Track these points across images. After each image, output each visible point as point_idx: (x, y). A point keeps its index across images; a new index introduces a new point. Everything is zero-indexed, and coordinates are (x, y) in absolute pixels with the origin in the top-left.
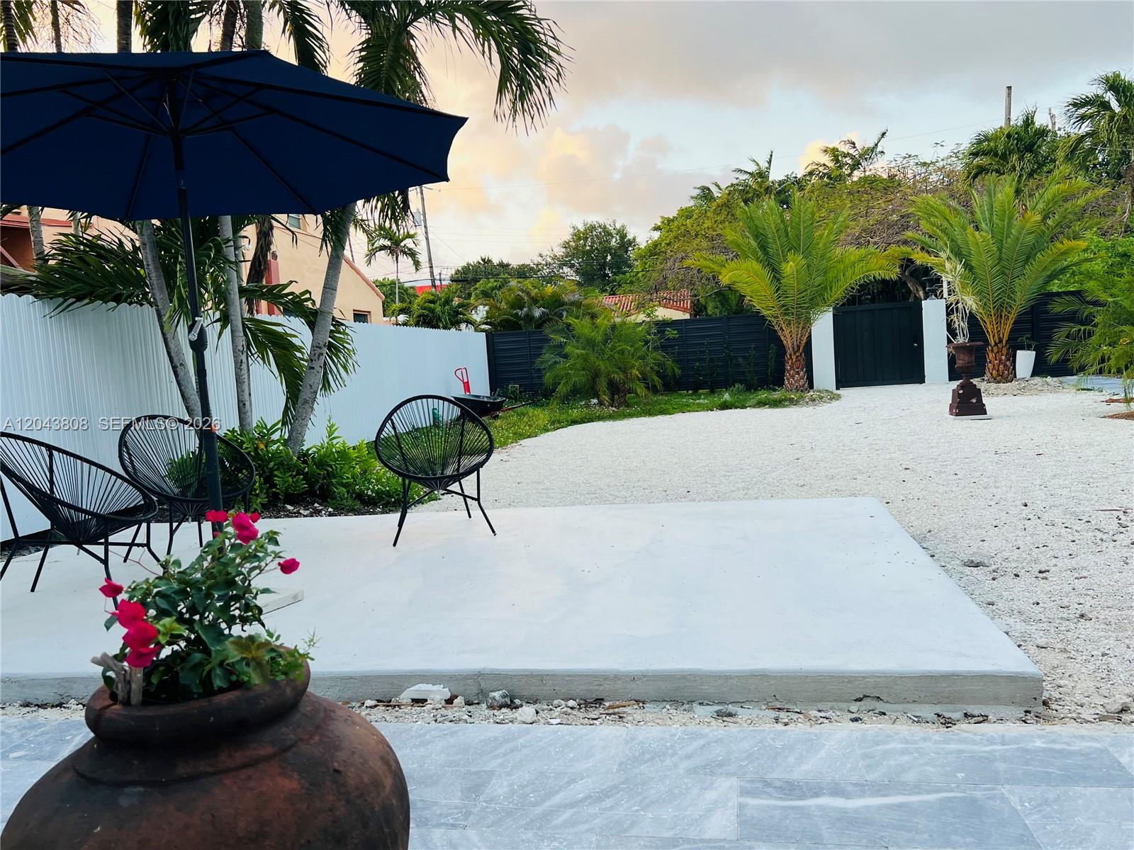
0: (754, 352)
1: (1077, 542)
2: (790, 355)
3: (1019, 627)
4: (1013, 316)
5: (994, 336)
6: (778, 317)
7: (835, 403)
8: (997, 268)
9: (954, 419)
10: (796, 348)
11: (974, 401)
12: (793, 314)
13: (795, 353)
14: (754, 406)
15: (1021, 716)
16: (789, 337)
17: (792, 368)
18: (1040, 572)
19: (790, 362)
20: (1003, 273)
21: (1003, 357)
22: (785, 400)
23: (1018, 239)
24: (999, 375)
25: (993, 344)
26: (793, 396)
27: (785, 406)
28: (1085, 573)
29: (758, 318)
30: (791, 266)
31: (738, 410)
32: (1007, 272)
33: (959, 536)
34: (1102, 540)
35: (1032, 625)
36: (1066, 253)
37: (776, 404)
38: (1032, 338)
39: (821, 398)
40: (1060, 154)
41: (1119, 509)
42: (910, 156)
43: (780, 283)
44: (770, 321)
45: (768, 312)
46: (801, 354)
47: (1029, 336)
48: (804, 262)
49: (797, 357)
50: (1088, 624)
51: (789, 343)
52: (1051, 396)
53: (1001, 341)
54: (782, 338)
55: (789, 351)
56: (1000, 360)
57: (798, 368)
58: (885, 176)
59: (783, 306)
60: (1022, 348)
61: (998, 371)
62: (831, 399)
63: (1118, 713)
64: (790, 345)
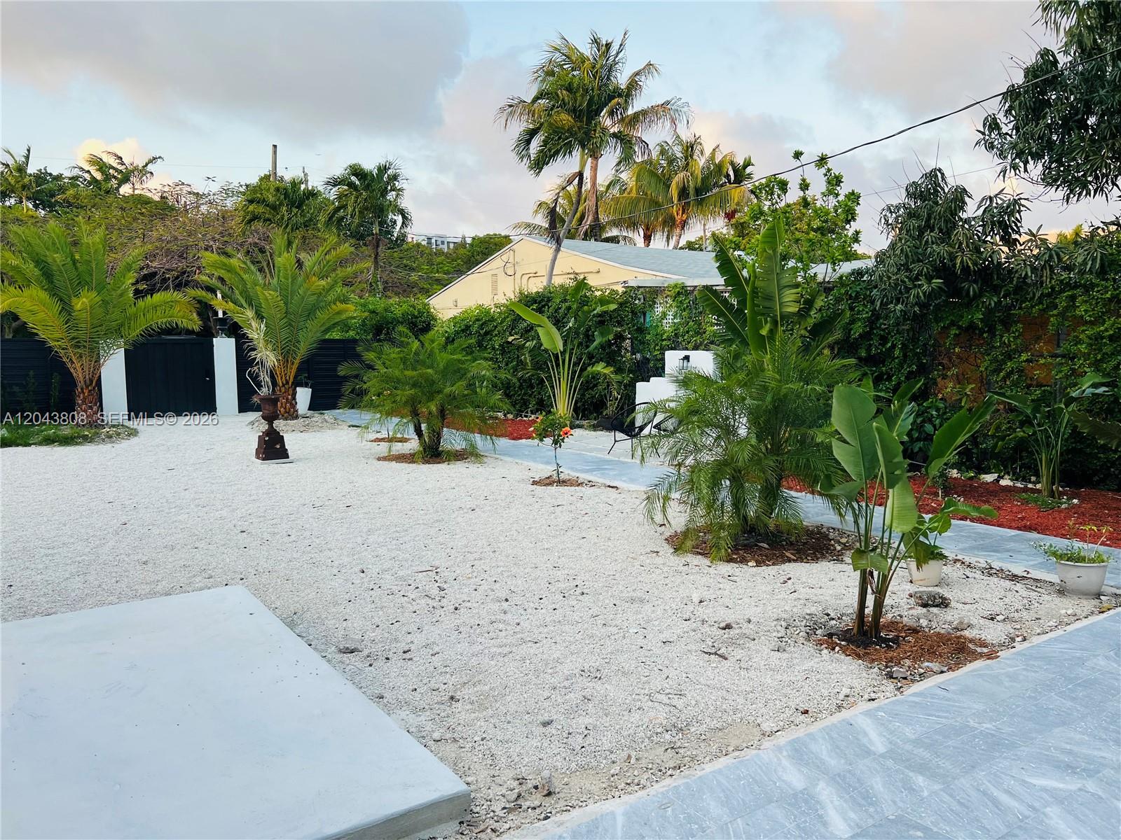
0: (33, 381)
1: (418, 612)
2: (82, 389)
3: (413, 720)
4: (297, 362)
5: (282, 378)
6: (66, 349)
7: (134, 440)
8: (285, 320)
9: (262, 464)
10: (88, 382)
11: (278, 446)
12: (85, 347)
13: (87, 387)
14: (40, 444)
15: (458, 828)
16: (79, 371)
17: (84, 401)
18: (404, 652)
19: (81, 395)
20: (290, 325)
21: (290, 397)
22: (79, 437)
23: (303, 298)
24: (285, 412)
25: (281, 384)
26: (86, 433)
27: (77, 444)
28: (436, 649)
29: (42, 348)
30: (83, 302)
31: (20, 448)
32: (293, 324)
33: (323, 616)
34: (433, 607)
35: (420, 715)
36: (339, 313)
37: (67, 441)
38: (308, 378)
39: (119, 434)
40: (322, 218)
41: (431, 569)
42: (183, 184)
43: (70, 315)
44: (56, 352)
45: (56, 343)
46: (94, 388)
47: (306, 375)
48: (98, 299)
49: (90, 391)
50: (459, 704)
51: (80, 376)
52: (330, 432)
53: (287, 383)
54: (72, 370)
55: (81, 383)
56: (287, 399)
57: (91, 403)
58: (157, 198)
59: (73, 338)
60: (301, 385)
61: (285, 408)
62: (129, 435)
63: (516, 800)
64: (82, 379)
